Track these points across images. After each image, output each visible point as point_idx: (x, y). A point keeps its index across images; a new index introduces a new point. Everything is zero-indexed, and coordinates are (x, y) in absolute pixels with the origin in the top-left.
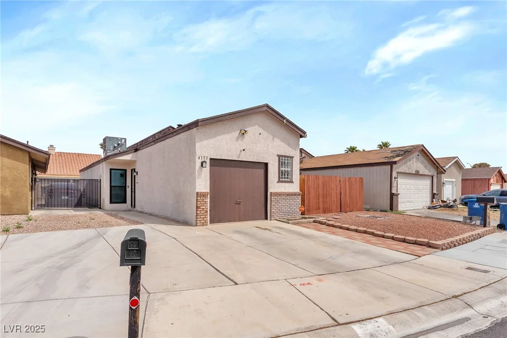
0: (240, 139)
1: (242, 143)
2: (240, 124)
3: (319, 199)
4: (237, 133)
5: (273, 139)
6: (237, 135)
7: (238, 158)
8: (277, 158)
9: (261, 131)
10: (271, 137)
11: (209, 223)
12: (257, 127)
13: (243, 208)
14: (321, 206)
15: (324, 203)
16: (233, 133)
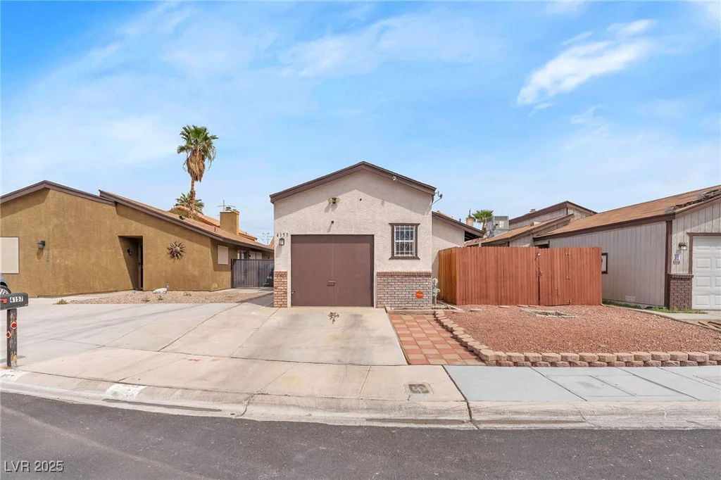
0: (331, 209)
1: (333, 214)
2: (330, 191)
3: (486, 282)
4: (326, 203)
5: (383, 204)
6: (326, 206)
7: (328, 232)
8: (390, 228)
9: (362, 195)
10: (379, 202)
11: (289, 304)
12: (355, 192)
13: (338, 291)
14: (492, 292)
15: (497, 288)
16: (321, 204)
